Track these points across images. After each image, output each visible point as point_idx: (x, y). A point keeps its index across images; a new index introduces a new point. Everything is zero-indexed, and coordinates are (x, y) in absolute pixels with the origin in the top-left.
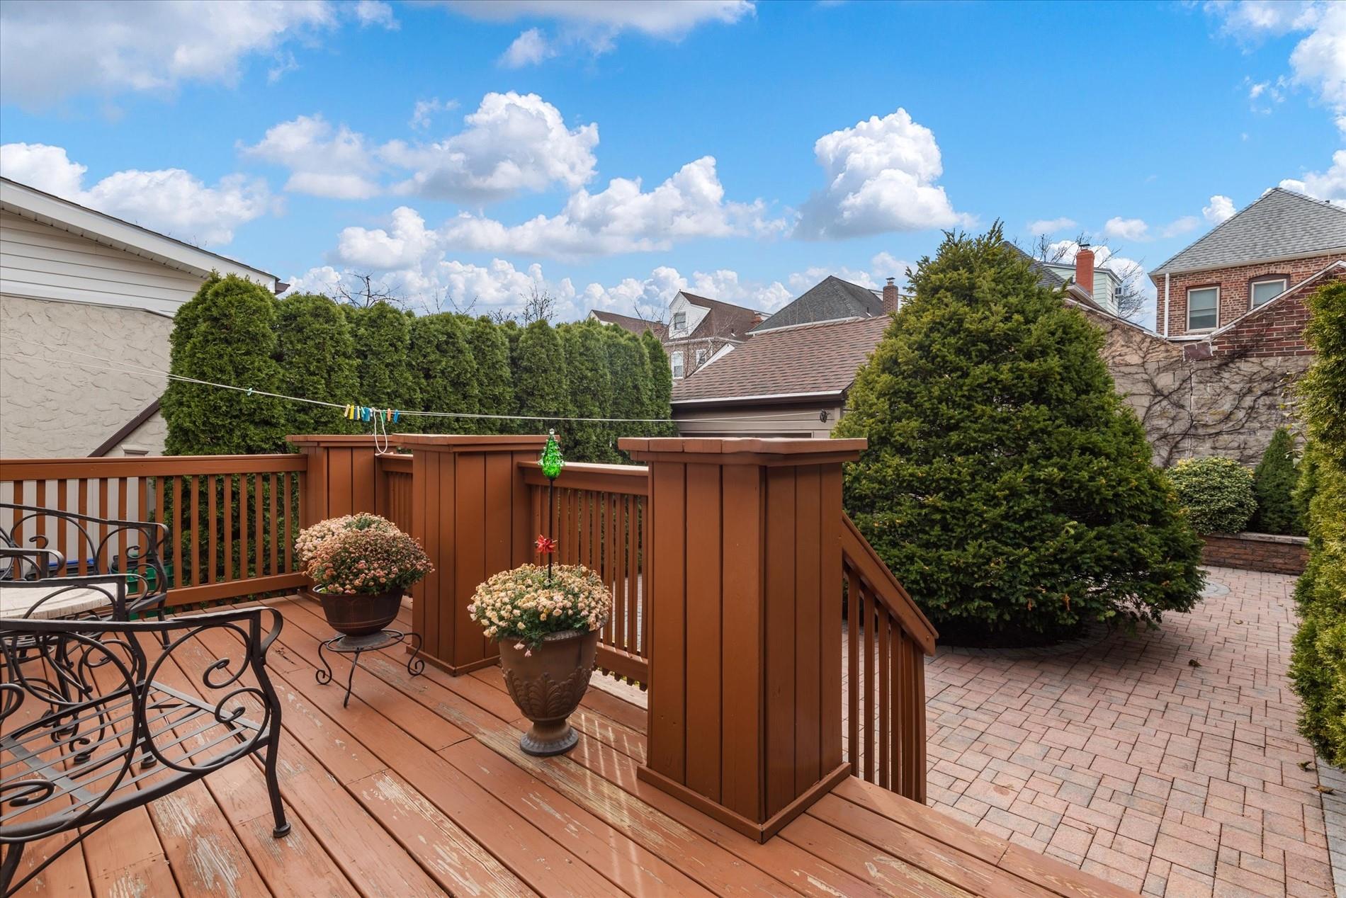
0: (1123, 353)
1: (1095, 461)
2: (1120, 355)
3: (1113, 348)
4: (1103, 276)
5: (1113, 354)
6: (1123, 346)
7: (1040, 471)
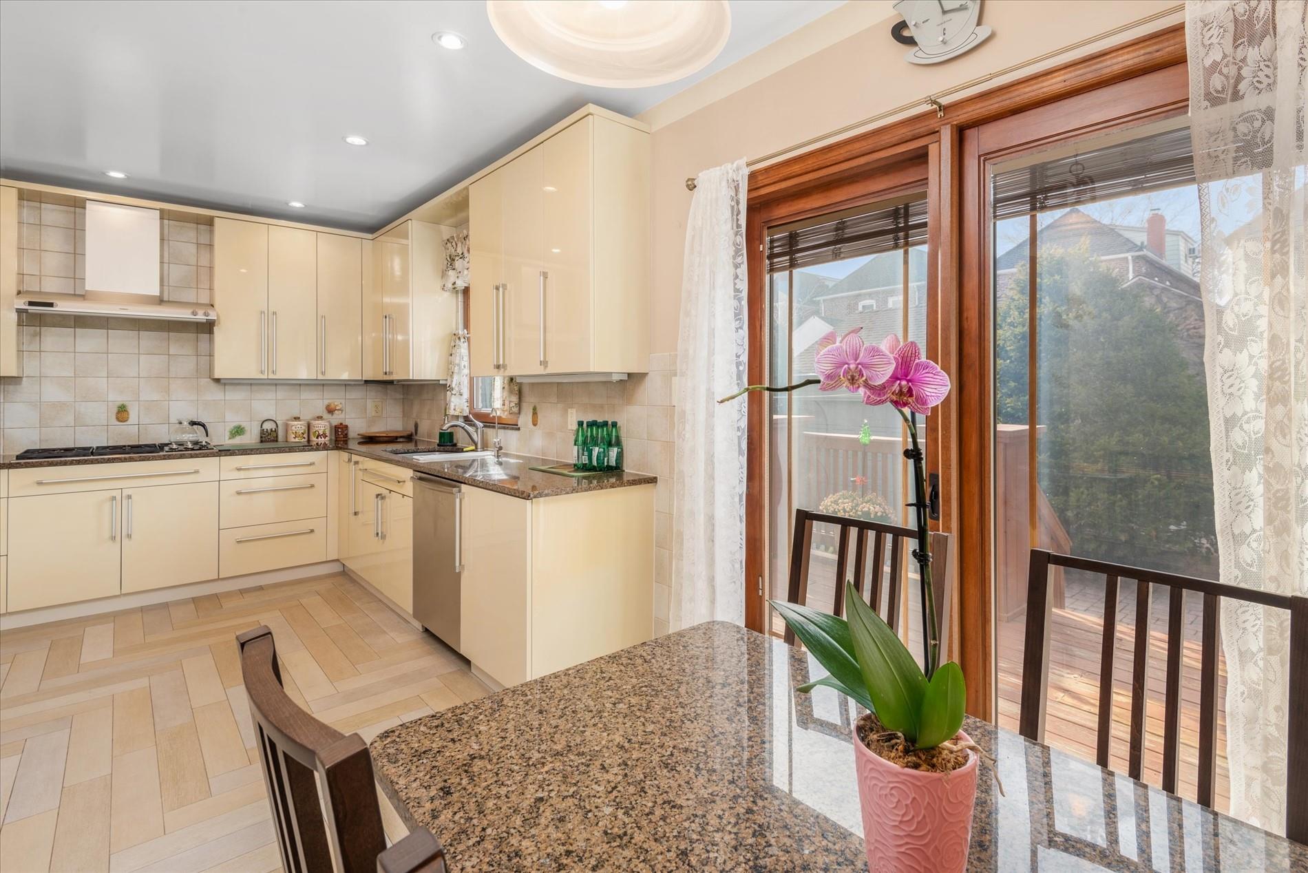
0: (1197, 326)
1: (1174, 429)
2: (1195, 328)
3: (1188, 322)
4: (1175, 238)
5: (1188, 327)
6: (1196, 320)
7: (1128, 436)
